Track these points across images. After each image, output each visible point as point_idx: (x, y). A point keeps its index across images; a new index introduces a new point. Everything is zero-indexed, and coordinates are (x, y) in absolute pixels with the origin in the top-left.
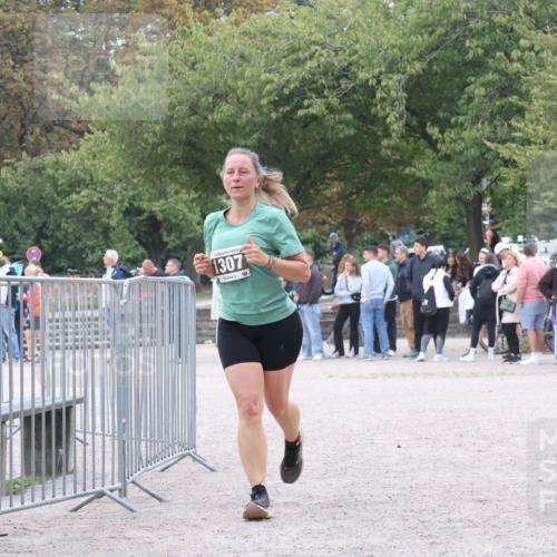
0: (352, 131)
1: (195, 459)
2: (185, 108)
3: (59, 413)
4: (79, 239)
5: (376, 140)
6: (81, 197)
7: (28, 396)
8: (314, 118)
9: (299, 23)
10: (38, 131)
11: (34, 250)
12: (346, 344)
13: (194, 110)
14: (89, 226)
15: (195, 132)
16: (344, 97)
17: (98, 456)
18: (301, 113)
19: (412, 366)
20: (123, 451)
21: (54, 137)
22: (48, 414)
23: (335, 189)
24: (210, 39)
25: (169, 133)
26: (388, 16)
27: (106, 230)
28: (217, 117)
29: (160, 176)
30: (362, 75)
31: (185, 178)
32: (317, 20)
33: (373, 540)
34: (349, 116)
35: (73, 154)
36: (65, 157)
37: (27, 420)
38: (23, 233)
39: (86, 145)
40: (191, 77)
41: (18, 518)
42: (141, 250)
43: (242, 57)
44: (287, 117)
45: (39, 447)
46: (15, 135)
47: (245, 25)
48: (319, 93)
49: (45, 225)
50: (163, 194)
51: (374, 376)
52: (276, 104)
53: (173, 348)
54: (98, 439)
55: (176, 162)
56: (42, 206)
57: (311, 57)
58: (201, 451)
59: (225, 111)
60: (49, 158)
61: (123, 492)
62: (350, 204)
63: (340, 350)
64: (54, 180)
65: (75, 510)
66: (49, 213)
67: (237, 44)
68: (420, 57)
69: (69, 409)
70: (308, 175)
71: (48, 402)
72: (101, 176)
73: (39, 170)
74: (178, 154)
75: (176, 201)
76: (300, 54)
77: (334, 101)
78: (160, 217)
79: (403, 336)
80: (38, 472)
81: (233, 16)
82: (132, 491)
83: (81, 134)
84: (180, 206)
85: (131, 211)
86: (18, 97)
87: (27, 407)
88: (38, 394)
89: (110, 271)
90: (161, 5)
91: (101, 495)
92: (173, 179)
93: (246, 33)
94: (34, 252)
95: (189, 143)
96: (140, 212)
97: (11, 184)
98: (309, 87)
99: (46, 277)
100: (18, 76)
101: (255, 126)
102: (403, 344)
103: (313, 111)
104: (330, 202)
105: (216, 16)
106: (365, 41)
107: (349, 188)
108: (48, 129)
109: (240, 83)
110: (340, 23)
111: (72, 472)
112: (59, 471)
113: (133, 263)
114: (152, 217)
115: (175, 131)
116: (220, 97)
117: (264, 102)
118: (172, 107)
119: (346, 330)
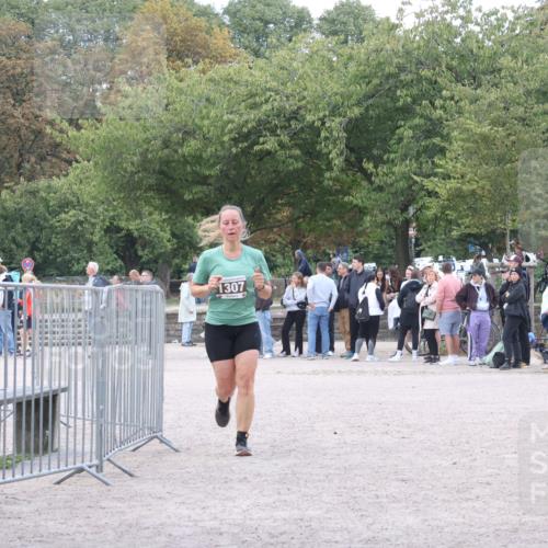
0: (300, 165)
1: (162, 441)
2: (159, 142)
3: (46, 399)
4: (66, 252)
5: (320, 173)
6: (69, 217)
7: (20, 385)
8: (269, 153)
9: (257, 73)
10: (33, 159)
11: (28, 261)
12: (292, 346)
13: (166, 144)
14: (76, 241)
15: (167, 162)
16: (294, 136)
17: (79, 437)
18: (257, 148)
19: (348, 364)
20: (100, 434)
21: (46, 165)
22: (37, 401)
23: (286, 213)
24: (182, 85)
25: (145, 164)
26: (332, 68)
27: (90, 244)
28: (186, 150)
29: (137, 199)
30: (309, 118)
31: (158, 202)
32: (272, 70)
33: (311, 513)
34: (298, 152)
35: (63, 180)
36: (56, 182)
37: (19, 405)
38: (18, 245)
39: (75, 171)
41: (10, 489)
42: (120, 262)
43: (208, 100)
44: (245, 152)
45: (28, 429)
46: (14, 162)
48: (273, 132)
49: (38, 239)
50: (139, 215)
51: (315, 373)
52: (235, 141)
53: (145, 348)
54: (80, 423)
55: (150, 188)
56: (35, 223)
57: (267, 101)
58: (166, 434)
59: (193, 145)
60: (42, 183)
61: (99, 468)
62: (297, 226)
63: (287, 350)
64: (46, 201)
65: (59, 483)
66: (41, 230)
67: (204, 89)
68: (359, 103)
69: (55, 397)
70: (262, 201)
71: (37, 391)
72: (86, 198)
73: (34, 193)
74: (152, 181)
75: (153, 223)
76: (257, 99)
77: (285, 139)
78: (136, 234)
79: (341, 339)
80: (28, 450)
81: (201, 66)
82: (107, 467)
83: (69, 163)
84: (153, 226)
85: (111, 230)
86: (18, 130)
87: (19, 394)
88: (29, 384)
89: (92, 280)
91: (81, 470)
92: (148, 202)
93: (211, 80)
94: (28, 263)
95: (161, 172)
96: (119, 230)
97: (9, 204)
98: (263, 127)
100: (18, 113)
101: (218, 159)
102: (340, 346)
103: (268, 147)
104: (280, 225)
105: (186, 66)
106: (313, 89)
107: (297, 214)
108: (42, 159)
109: (206, 122)
110: (292, 73)
111: (57, 450)
112: (45, 449)
113: (112, 273)
114: (129, 235)
115: (150, 161)
116: (188, 133)
117: (226, 138)
118: (147, 141)
119: (293, 333)
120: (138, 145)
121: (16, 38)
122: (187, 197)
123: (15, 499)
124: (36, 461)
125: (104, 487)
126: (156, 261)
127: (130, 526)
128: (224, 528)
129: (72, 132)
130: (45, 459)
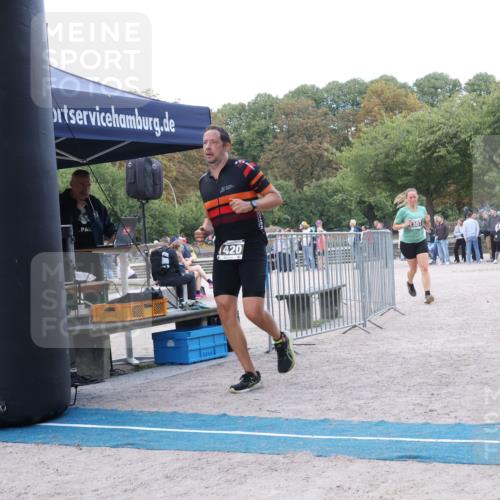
0: (459, 162)
1: (395, 310)
2: (383, 155)
3: (335, 291)
4: (338, 216)
5: (470, 165)
6: (338, 198)
8: (442, 157)
9: (433, 115)
10: (318, 169)
11: (319, 221)
12: (460, 257)
13: (387, 156)
14: (343, 210)
15: (388, 166)
16: (455, 147)
17: (353, 309)
18: (435, 155)
19: (491, 265)
20: (364, 307)
21: (325, 172)
22: (331, 292)
23: (452, 188)
24: (394, 125)
25: (376, 168)
26: (473, 109)
27: (350, 211)
28: (397, 158)
29: (373, 186)
30: (463, 137)
31: (383, 186)
32: (441, 113)
33: (479, 344)
34: (457, 155)
35: (334, 179)
36: (332, 180)
37: (322, 294)
38: (314, 214)
39: (340, 174)
40: (385, 142)
41: (320, 337)
42: (366, 219)
43: (408, 132)
44: (429, 157)
45: (327, 306)
46: (309, 171)
47: (408, 118)
48: (444, 145)
49: (323, 210)
50: (375, 194)
51: (474, 271)
52: (424, 152)
53: (383, 262)
54: (353, 303)
55: (380, 180)
56: (321, 202)
57: (439, 129)
58: (398, 307)
59: (401, 156)
60: (324, 181)
61: (364, 325)
62: (459, 195)
63: (457, 260)
64: (326, 191)
65: (344, 333)
66: (325, 205)
67: (406, 126)
68: (490, 127)
69: (339, 289)
70: (439, 182)
71: (330, 287)
72: (346, 187)
73: (320, 187)
74: (381, 176)
75: (380, 197)
76: (434, 129)
77: (450, 148)
78: (373, 204)
79: (487, 252)
80: (328, 317)
81: (403, 114)
82: (369, 325)
83: (337, 169)
84: (383, 199)
85: (361, 202)
86: (310, 156)
87: (322, 289)
88: (321, 285)
89: (353, 229)
90: (371, 112)
91: (355, 326)
92: (379, 187)
93: (409, 121)
94: (319, 222)
95: (386, 171)
96: (364, 202)
97: (308, 193)
98: (439, 143)
99: (325, 232)
100: (309, 147)
101: (415, 162)
102: (487, 256)
103: (441, 153)
104: (450, 194)
105: (395, 115)
106: (464, 121)
107: (459, 187)
108: (323, 169)
109: (408, 143)
110: (452, 114)
111: (342, 317)
112: (336, 317)
113: (362, 224)
114: (370, 205)
115: (379, 166)
116: (398, 150)
117: (419, 151)
118: (377, 155)
119: (460, 250)
120: (373, 158)
121: (307, 108)
122: (400, 183)
123: (323, 342)
124: (332, 322)
125: (367, 335)
126: (384, 217)
127: (383, 354)
128: (432, 354)
129: (338, 154)
130: (336, 321)
